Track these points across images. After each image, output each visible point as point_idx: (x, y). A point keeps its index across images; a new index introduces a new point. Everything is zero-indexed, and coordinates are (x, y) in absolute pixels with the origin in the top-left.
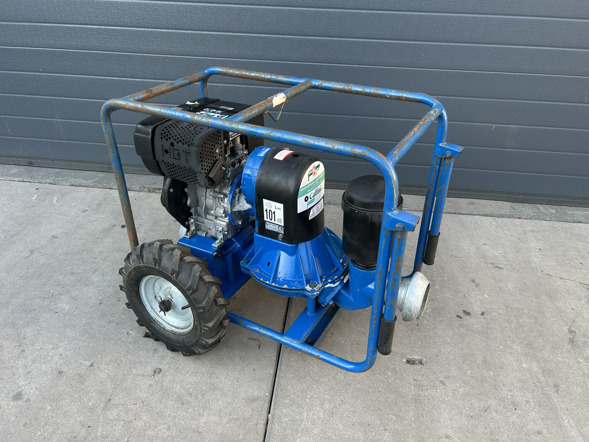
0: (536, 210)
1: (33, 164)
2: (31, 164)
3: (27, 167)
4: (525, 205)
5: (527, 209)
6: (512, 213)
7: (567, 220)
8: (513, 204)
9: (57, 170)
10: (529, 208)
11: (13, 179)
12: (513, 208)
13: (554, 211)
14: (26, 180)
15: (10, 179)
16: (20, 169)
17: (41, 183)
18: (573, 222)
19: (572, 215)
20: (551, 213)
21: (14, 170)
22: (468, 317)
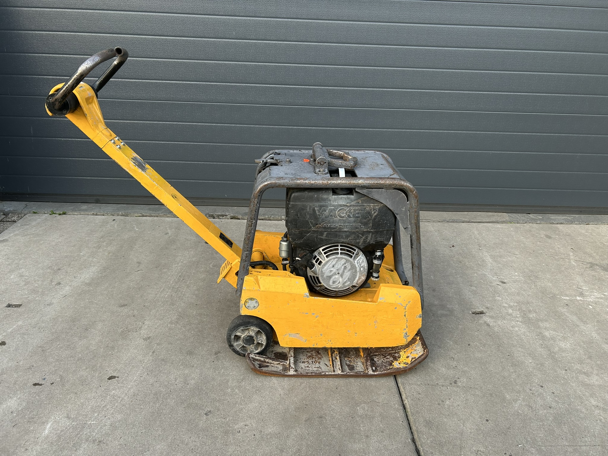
0: (528, 217)
1: (100, 201)
2: (97, 202)
3: (94, 204)
4: (519, 214)
6: (511, 220)
7: (552, 222)
8: (510, 214)
9: (122, 205)
11: (87, 213)
12: (510, 217)
13: (541, 217)
14: (99, 214)
15: (84, 214)
16: (89, 206)
17: (114, 215)
18: (557, 224)
19: (555, 220)
21: (84, 206)
22: (505, 285)
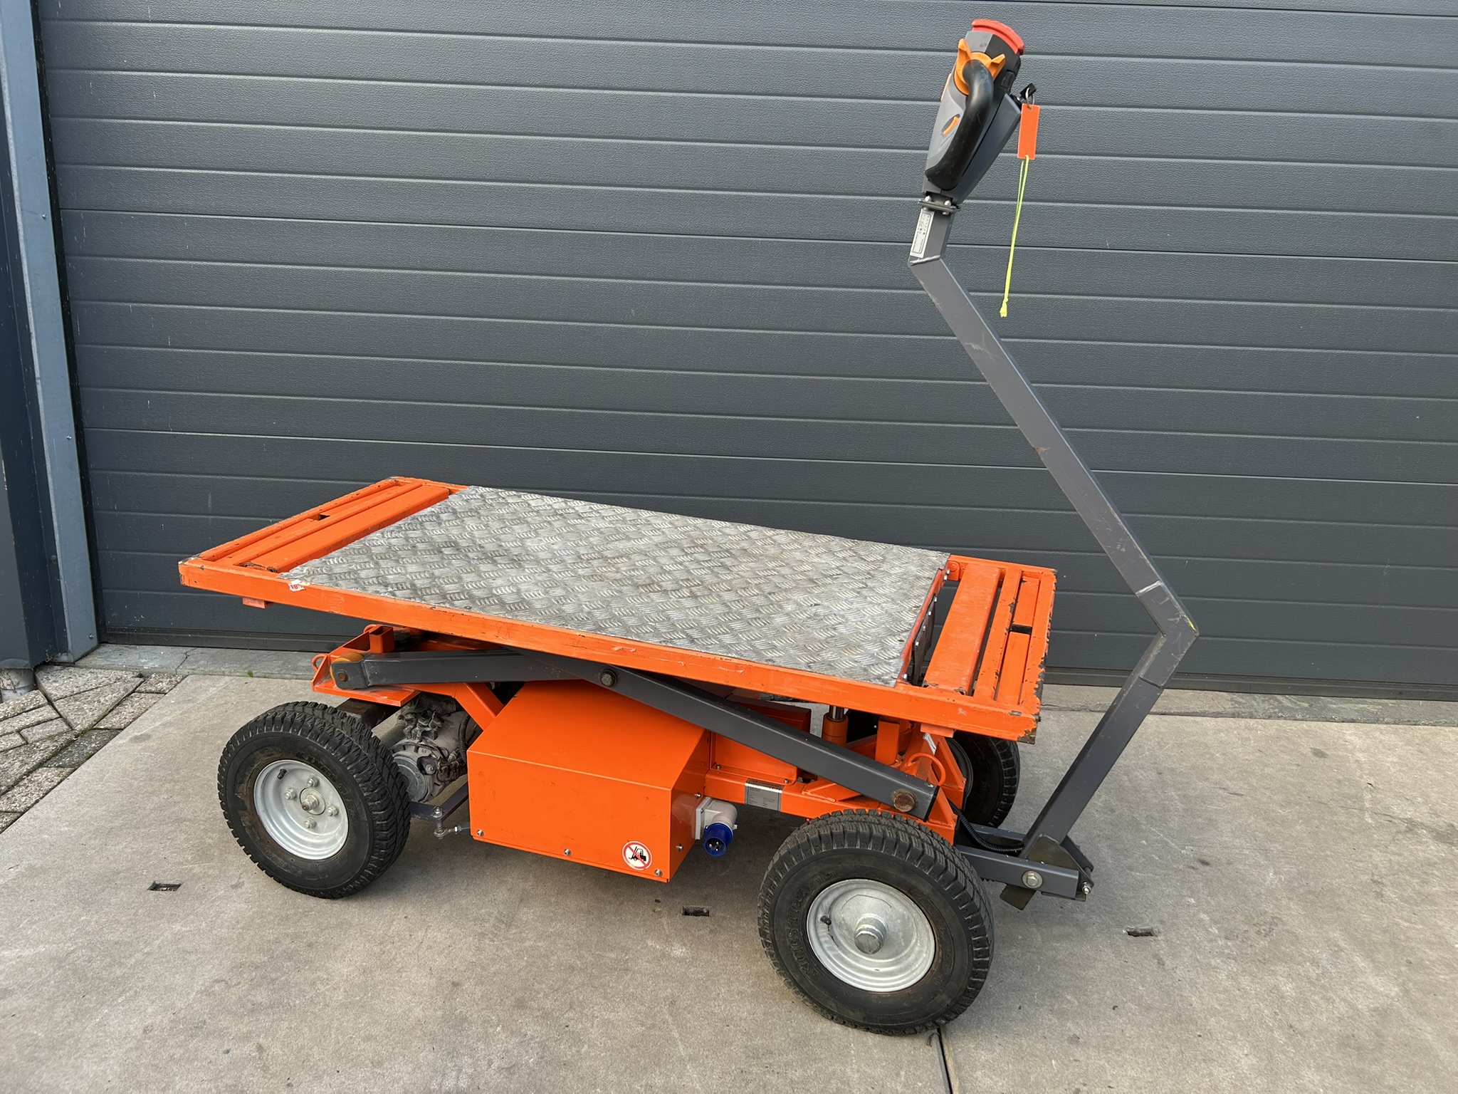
0: (1276, 703)
4: (1256, 696)
5: (1258, 702)
6: (1237, 710)
7: (1331, 718)
8: (1235, 696)
10: (1263, 701)
12: (1236, 702)
13: (1306, 705)
18: (1343, 722)
19: (1338, 711)
20: (1301, 709)
